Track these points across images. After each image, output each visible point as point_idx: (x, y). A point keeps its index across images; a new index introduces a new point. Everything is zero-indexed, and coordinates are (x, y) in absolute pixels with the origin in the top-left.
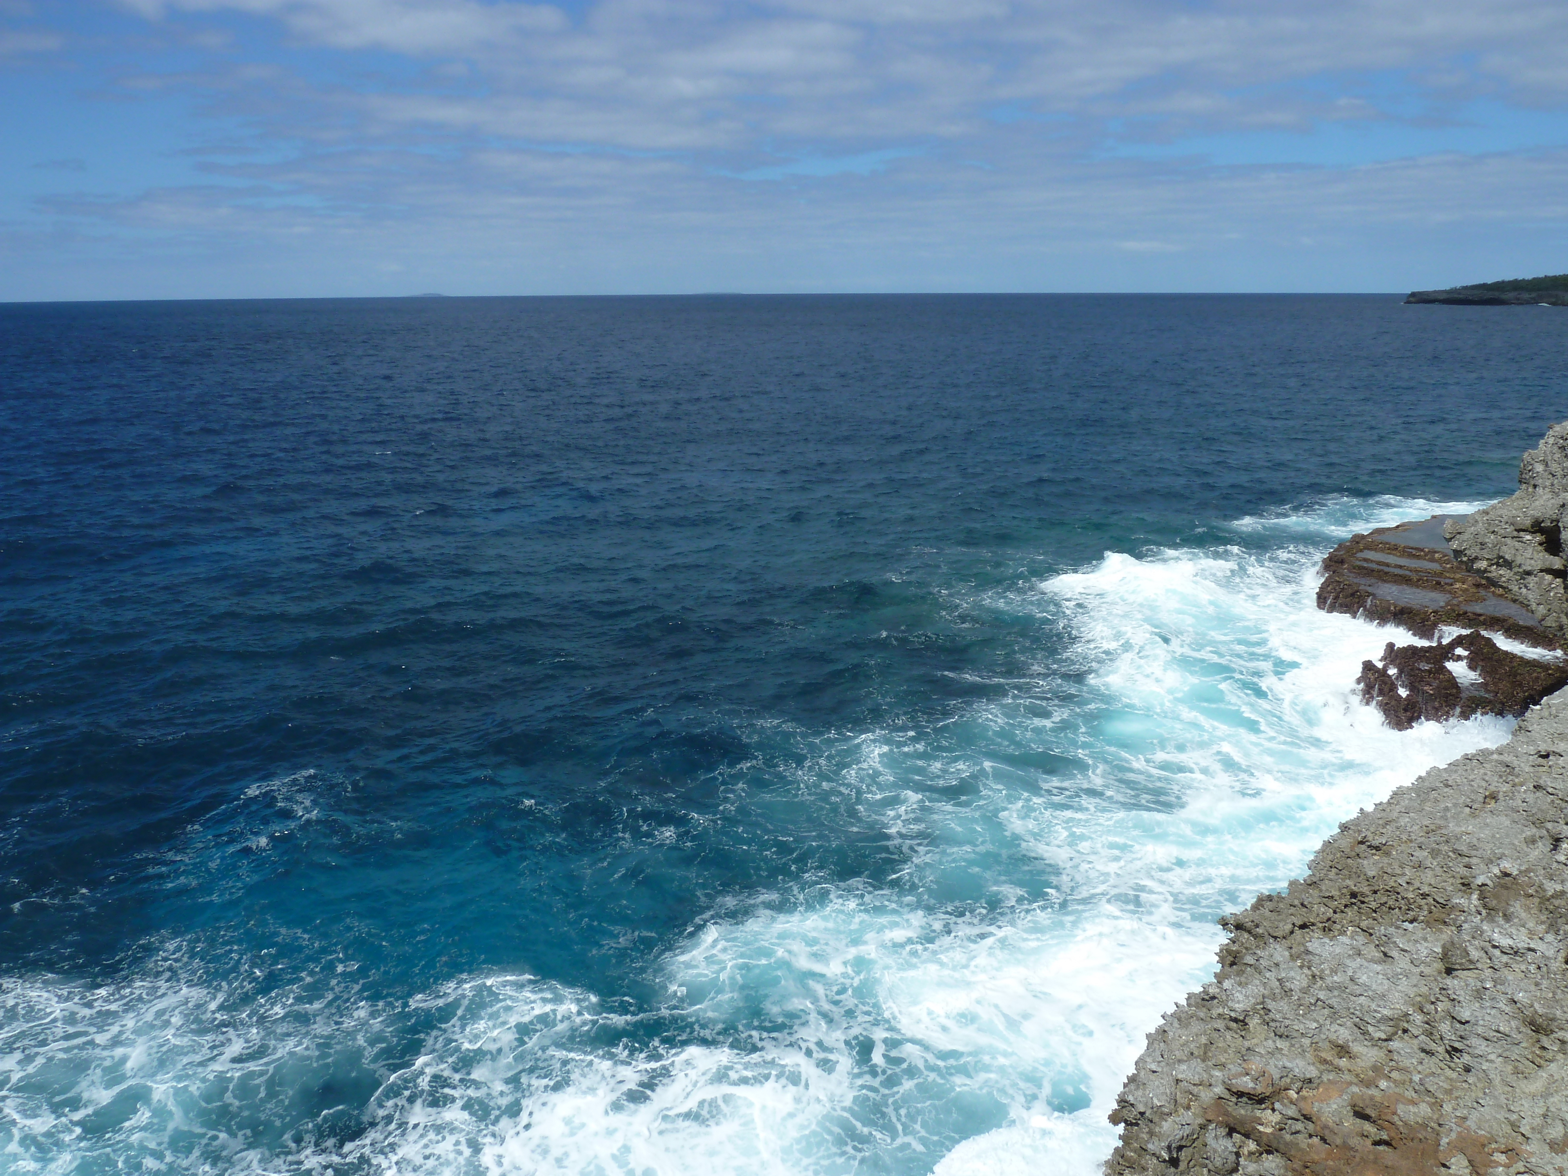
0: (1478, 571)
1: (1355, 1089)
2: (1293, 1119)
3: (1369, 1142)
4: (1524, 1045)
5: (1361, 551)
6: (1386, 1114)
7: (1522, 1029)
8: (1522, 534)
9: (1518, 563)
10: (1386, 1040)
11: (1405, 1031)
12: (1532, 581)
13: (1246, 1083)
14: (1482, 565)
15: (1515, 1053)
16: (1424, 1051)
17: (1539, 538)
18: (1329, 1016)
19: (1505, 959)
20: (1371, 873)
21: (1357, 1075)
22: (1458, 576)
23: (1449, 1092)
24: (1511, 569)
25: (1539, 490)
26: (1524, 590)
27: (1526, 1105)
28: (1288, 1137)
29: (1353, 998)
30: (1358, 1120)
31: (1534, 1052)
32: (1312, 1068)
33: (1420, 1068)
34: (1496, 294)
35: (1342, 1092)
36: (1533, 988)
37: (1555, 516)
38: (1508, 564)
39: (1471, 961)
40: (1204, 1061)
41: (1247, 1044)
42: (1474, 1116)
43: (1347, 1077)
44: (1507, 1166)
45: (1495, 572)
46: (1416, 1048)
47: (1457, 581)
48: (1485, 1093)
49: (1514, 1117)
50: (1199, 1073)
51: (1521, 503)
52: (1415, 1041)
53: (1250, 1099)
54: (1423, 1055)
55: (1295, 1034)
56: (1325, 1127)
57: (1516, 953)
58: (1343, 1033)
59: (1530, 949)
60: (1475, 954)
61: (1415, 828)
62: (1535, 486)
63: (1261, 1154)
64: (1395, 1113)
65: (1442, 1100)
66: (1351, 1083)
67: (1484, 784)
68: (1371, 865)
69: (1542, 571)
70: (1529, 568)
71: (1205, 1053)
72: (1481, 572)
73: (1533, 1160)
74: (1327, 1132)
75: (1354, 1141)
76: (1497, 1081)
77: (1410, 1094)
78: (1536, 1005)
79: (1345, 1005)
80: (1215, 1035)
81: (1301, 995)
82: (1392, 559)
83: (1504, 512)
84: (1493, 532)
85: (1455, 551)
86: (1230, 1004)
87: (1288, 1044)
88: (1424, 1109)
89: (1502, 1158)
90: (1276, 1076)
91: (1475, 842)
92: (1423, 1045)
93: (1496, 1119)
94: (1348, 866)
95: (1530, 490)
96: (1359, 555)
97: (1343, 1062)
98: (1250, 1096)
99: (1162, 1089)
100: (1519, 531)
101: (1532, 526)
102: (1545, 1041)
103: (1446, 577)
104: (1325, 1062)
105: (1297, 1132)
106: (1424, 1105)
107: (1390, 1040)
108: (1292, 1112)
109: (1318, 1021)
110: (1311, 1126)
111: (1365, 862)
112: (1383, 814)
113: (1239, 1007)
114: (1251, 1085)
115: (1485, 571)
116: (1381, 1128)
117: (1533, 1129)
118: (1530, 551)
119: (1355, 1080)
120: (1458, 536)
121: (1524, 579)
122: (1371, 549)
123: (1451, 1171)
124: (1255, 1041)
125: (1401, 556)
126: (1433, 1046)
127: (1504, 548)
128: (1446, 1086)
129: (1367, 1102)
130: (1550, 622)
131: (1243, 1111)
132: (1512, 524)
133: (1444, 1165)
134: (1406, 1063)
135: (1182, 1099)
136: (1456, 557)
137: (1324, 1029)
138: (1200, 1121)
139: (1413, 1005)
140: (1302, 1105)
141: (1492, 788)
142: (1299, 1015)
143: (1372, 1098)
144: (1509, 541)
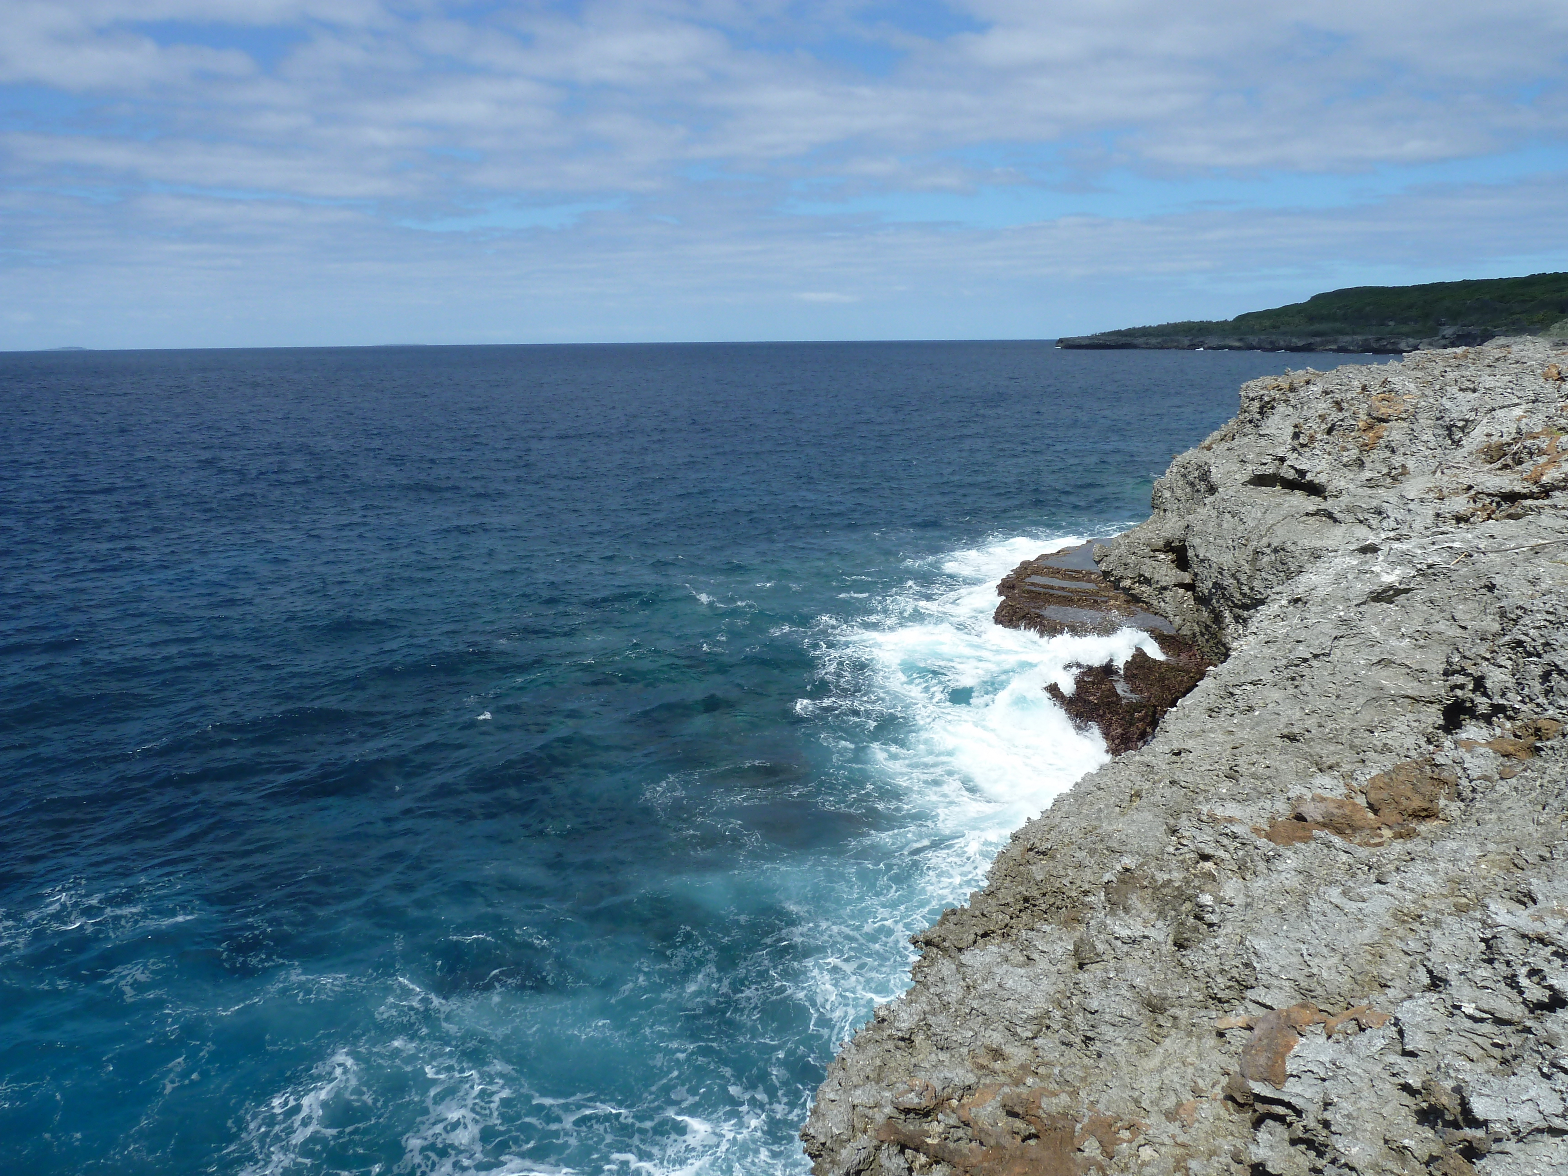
0: (1124, 589)
1: (1006, 1089)
2: (954, 1127)
3: (1019, 1139)
4: (1143, 1025)
5: (1029, 576)
6: (1032, 1109)
7: (1142, 1011)
8: (1157, 553)
9: (1156, 579)
10: (1033, 1038)
11: (1048, 1027)
12: (1168, 594)
13: (912, 1100)
14: (1127, 583)
15: (1138, 1034)
16: (1063, 1043)
17: (1171, 556)
18: (983, 1023)
19: (1126, 948)
20: (1039, 878)
21: (1011, 1076)
22: (1112, 594)
23: (1083, 1079)
24: (1150, 586)
25: (1168, 514)
26: (1162, 604)
27: (1146, 1081)
28: (952, 1145)
29: (1002, 1003)
30: (1010, 1119)
31: (1152, 1031)
32: (970, 1075)
33: (1062, 1060)
34: (1129, 340)
35: (995, 1094)
36: (1148, 972)
37: (1182, 537)
38: (1148, 581)
39: (1097, 955)
40: (877, 1083)
41: (913, 1061)
42: (1104, 1098)
43: (1002, 1079)
44: (1130, 1141)
45: (1138, 589)
46: (1057, 1042)
47: (1110, 598)
48: (1113, 1076)
49: (1136, 1094)
50: (873, 1096)
51: (1155, 526)
52: (1057, 1036)
53: (917, 1114)
54: (1063, 1047)
55: (954, 1045)
56: (981, 1130)
57: (1134, 941)
58: (996, 1037)
59: (1145, 937)
60: (1100, 947)
61: (1075, 830)
62: (1165, 511)
63: (931, 1165)
64: (1039, 1107)
65: (1079, 1088)
66: (1003, 1085)
67: (1130, 784)
68: (1038, 870)
69: (1175, 586)
70: (1165, 584)
71: (879, 1076)
72: (1126, 590)
73: (1151, 1132)
74: (983, 1135)
75: (1007, 1141)
76: (1123, 1063)
77: (1053, 1086)
78: (1151, 988)
79: (995, 1011)
80: (888, 1055)
81: (957, 1006)
82: (1056, 582)
83: (1141, 535)
84: (1134, 553)
85: (1104, 572)
86: (896, 1024)
87: (948, 1055)
88: (1064, 1099)
89: (1125, 1134)
90: (939, 1088)
91: (1124, 838)
92: (1063, 1039)
93: (1122, 1098)
94: (1020, 874)
95: (1161, 514)
96: (1028, 580)
97: (998, 1065)
98: (916, 1111)
99: (840, 1117)
100: (1154, 551)
101: (1165, 546)
102: (1161, 1020)
103: (1102, 596)
104: (982, 1067)
105: (959, 1139)
106: (1064, 1094)
107: (1036, 1038)
108: (953, 1121)
109: (973, 1030)
110: (970, 1131)
111: (1034, 868)
112: (1048, 821)
113: (904, 1026)
114: (916, 1100)
115: (1130, 589)
116: (1029, 1123)
117: (1152, 1102)
118: (1165, 568)
119: (1009, 1080)
120: (1105, 559)
121: (1162, 594)
122: (1037, 574)
123: (1085, 1154)
124: (921, 1056)
125: (1064, 579)
126: (1071, 1038)
127: (1144, 567)
128: (1081, 1074)
129: (1015, 1101)
130: (1185, 631)
131: (911, 1127)
132: (1149, 545)
133: (1080, 1150)
134: (1050, 1057)
135: (859, 1125)
136: (1105, 578)
137: (979, 1037)
138: (875, 1142)
139: (1053, 1002)
140: (961, 1112)
141: (1137, 787)
142: (956, 1026)
143: (1019, 1096)
144: (1147, 560)
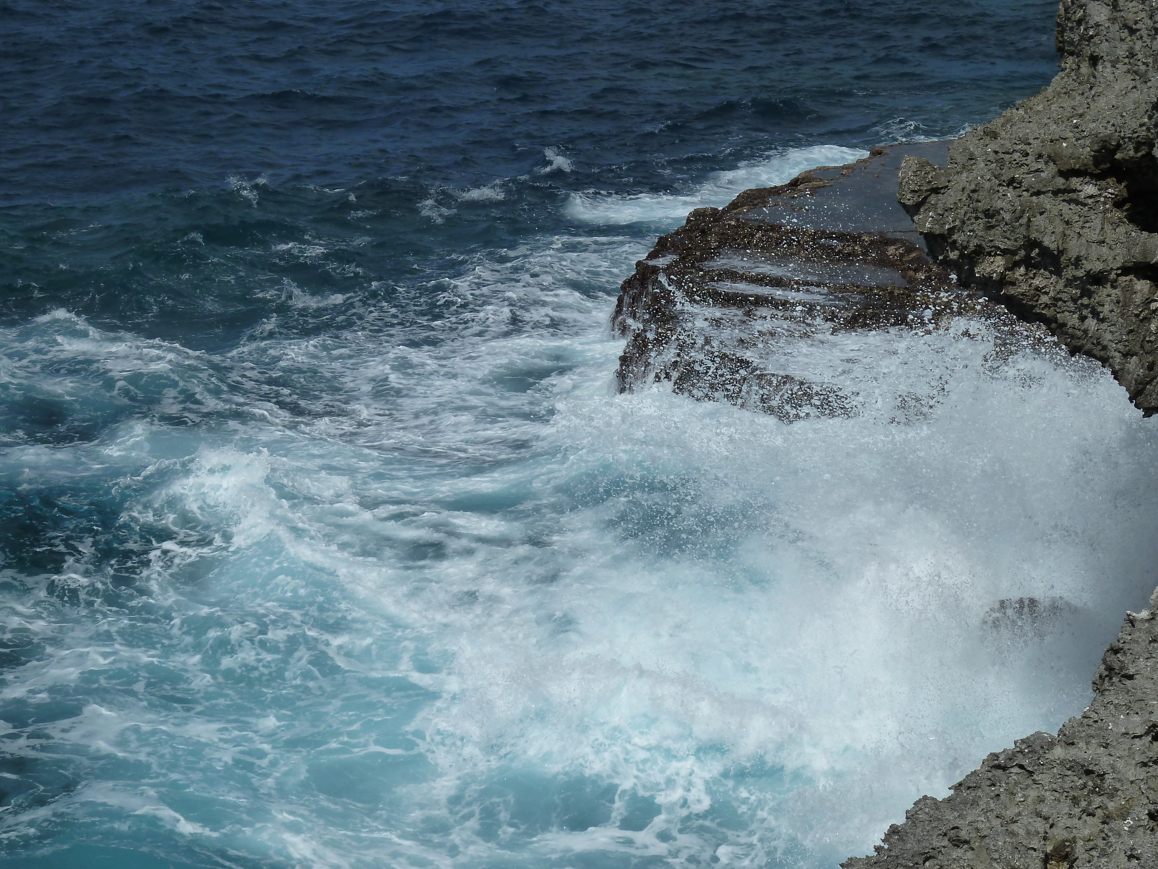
8: (1075, 182)
9: (1073, 254)
14: (993, 266)
17: (1113, 189)
24: (1058, 272)
25: (1104, 70)
26: (1091, 324)
37: (1143, 133)
38: (1051, 260)
51: (1067, 103)
62: (1094, 60)
67: (1040, 826)
69: (1125, 270)
70: (1097, 267)
83: (1031, 130)
84: (1011, 182)
85: (930, 237)
95: (1085, 69)
100: (1067, 174)
101: (1097, 161)
115: (1002, 281)
118: (1097, 222)
120: (933, 199)
121: (1089, 294)
127: (1039, 221)
132: (1052, 159)
136: (933, 253)
141: (1059, 834)
144: (1046, 201)
